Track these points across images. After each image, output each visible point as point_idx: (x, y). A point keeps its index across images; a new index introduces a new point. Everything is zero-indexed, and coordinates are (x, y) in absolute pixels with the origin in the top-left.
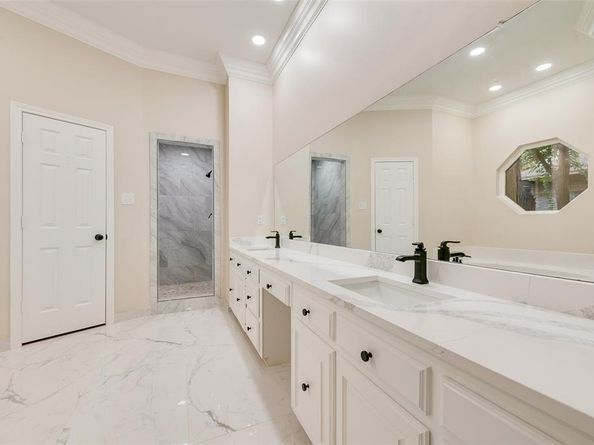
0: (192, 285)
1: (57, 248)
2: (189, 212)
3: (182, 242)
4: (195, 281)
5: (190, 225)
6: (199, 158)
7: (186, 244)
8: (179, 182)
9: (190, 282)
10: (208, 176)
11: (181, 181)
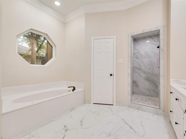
0: (150, 98)
1: (100, 77)
2: (149, 66)
3: (145, 79)
4: (151, 96)
5: (149, 71)
6: (154, 41)
7: (147, 79)
8: (144, 53)
9: (149, 96)
10: (158, 47)
11: (145, 53)
